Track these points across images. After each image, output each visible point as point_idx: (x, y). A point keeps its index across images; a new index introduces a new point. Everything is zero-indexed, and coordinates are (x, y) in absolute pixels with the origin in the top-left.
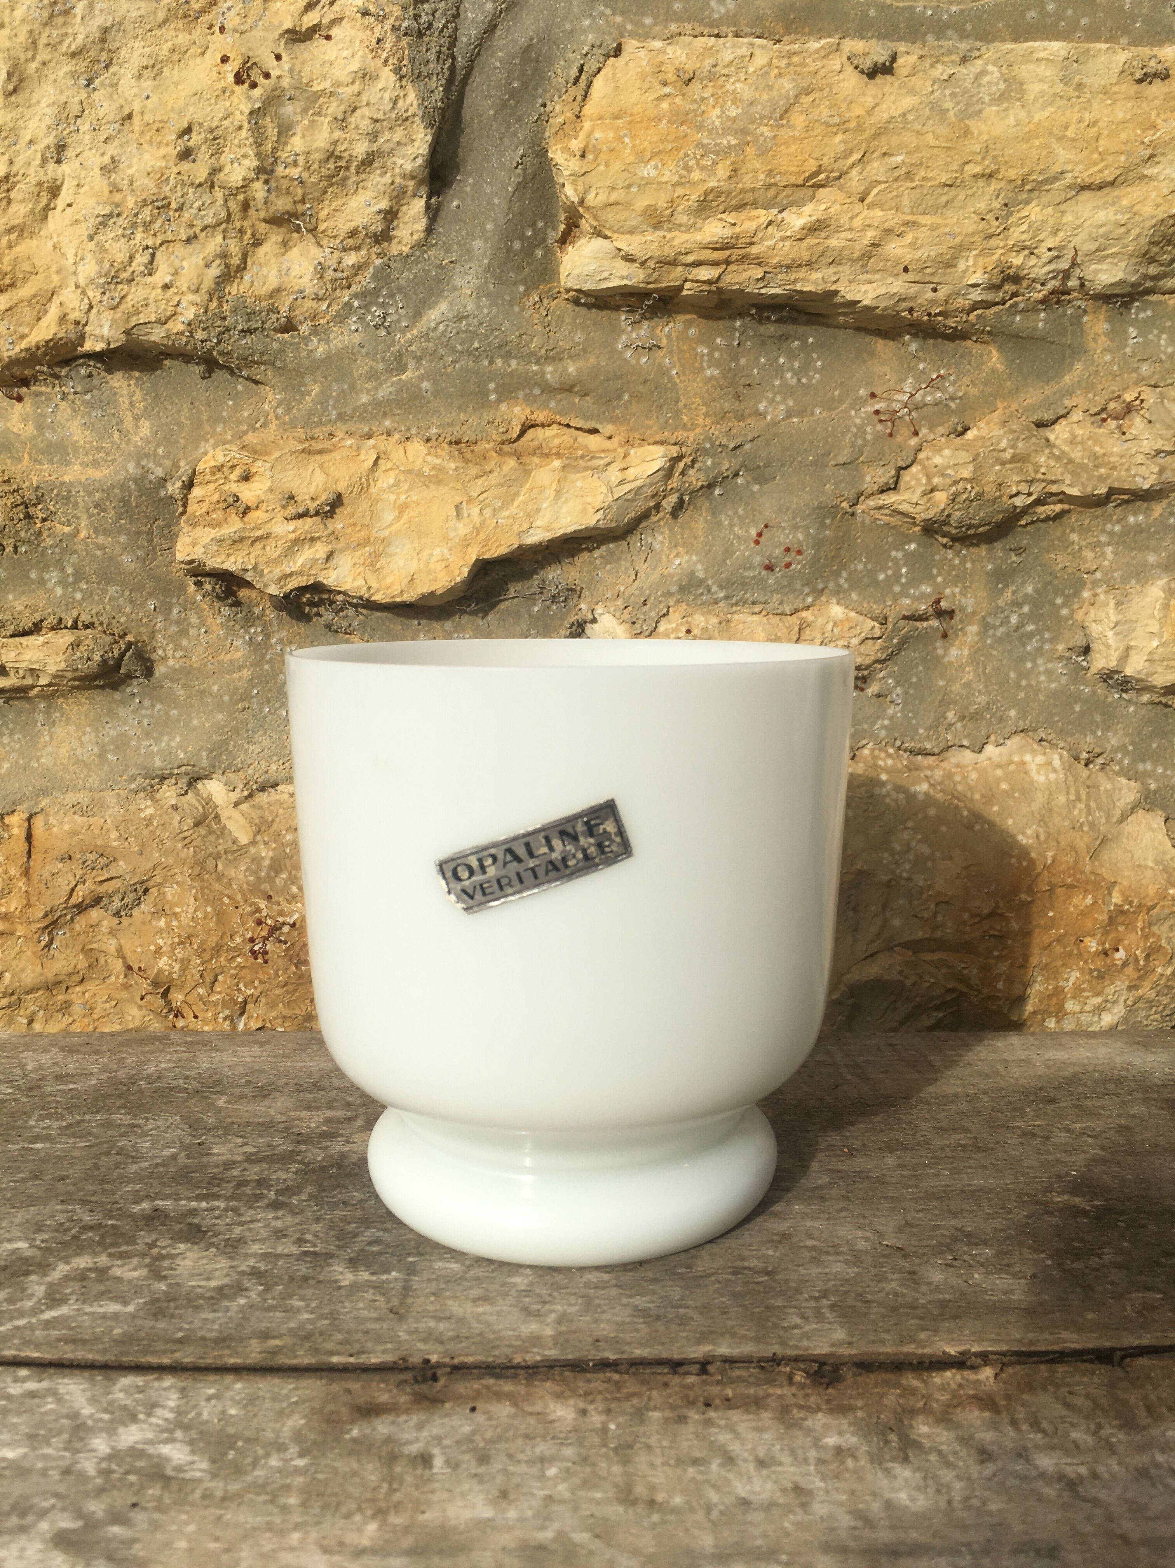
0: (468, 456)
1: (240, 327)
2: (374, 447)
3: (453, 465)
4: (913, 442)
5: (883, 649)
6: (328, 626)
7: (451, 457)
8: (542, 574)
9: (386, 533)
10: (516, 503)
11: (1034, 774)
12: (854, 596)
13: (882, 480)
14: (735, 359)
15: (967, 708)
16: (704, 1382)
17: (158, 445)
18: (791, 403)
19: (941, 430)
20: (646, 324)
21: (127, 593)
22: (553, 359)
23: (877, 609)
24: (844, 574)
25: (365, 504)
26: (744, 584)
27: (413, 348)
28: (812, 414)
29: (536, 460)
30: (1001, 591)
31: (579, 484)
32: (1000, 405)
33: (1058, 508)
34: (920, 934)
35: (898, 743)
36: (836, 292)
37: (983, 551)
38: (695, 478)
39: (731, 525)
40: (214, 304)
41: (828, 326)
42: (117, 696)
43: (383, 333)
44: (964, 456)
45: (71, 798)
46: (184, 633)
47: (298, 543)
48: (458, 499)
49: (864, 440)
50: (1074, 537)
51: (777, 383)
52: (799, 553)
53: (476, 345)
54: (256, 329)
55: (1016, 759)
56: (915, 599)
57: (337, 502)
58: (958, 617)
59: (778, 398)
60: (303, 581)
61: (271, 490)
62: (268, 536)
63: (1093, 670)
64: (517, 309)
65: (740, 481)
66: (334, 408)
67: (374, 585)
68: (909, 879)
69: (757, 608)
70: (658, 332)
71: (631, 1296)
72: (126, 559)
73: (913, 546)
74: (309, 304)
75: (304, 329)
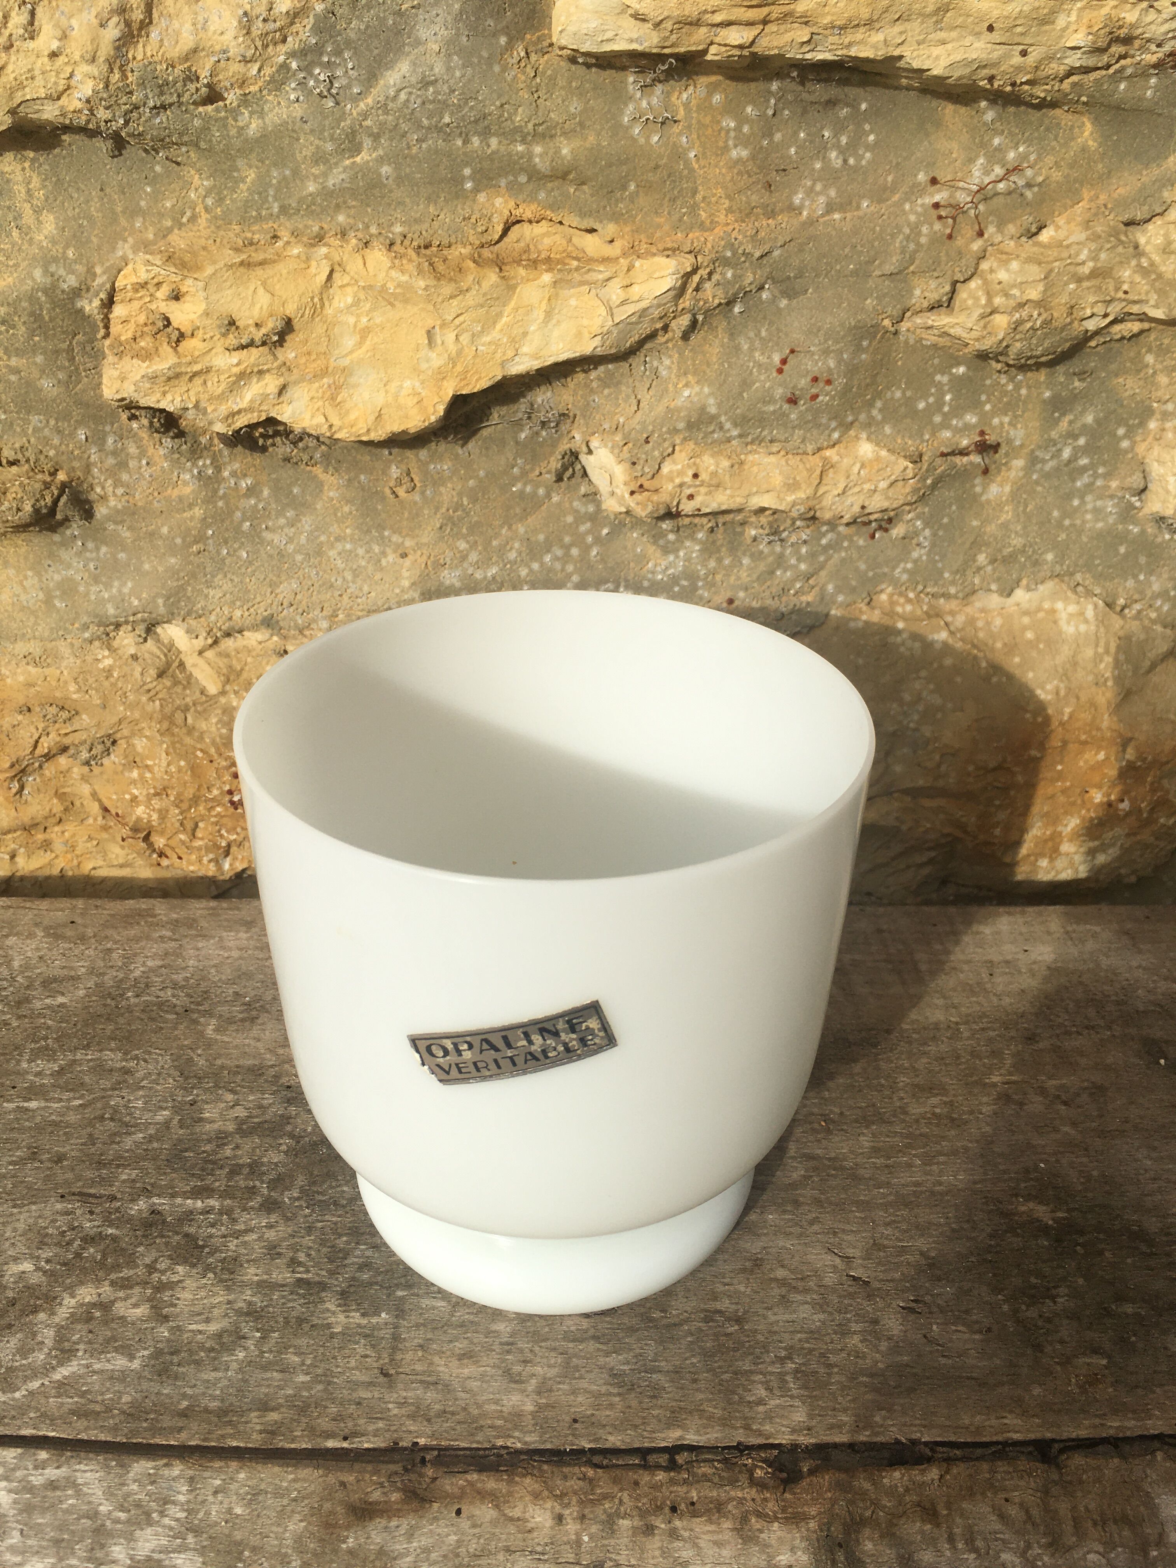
0: (441, 267)
1: (151, 103)
2: (326, 257)
3: (422, 284)
4: (976, 246)
5: (915, 490)
6: (287, 460)
7: (420, 271)
8: (530, 396)
9: (346, 362)
10: (498, 327)
11: (1063, 624)
12: (888, 430)
13: (934, 296)
14: (769, 133)
15: (1000, 551)
16: (672, 1482)
17: (67, 247)
18: (833, 193)
19: (1011, 229)
20: (659, 89)
21: (52, 422)
22: (543, 136)
23: (912, 445)
24: (879, 404)
25: (320, 329)
26: (762, 420)
27: (368, 123)
28: (858, 207)
29: (522, 272)
30: (1057, 421)
31: (573, 302)
32: (1086, 194)
33: (1136, 327)
34: (921, 783)
35: (920, 587)
36: (901, 57)
37: (1042, 375)
38: (712, 295)
39: (752, 350)
40: (116, 76)
41: (887, 86)
42: (56, 538)
43: (330, 103)
44: (1035, 272)
45: (21, 648)
46: (123, 465)
47: (243, 377)
48: (430, 323)
49: (918, 244)
50: (1150, 359)
51: (818, 166)
52: (829, 382)
53: (447, 120)
54: (171, 105)
55: (1046, 605)
56: (957, 431)
57: (287, 328)
58: (1002, 451)
59: (818, 187)
60: (254, 418)
61: (207, 314)
62: (208, 370)
63: (1146, 511)
64: (497, 69)
65: (765, 295)
66: (276, 199)
67: (336, 421)
68: (916, 730)
69: (775, 448)
70: (674, 99)
71: (607, 1354)
72: (46, 384)
73: (962, 370)
74: (235, 68)
75: (232, 97)
